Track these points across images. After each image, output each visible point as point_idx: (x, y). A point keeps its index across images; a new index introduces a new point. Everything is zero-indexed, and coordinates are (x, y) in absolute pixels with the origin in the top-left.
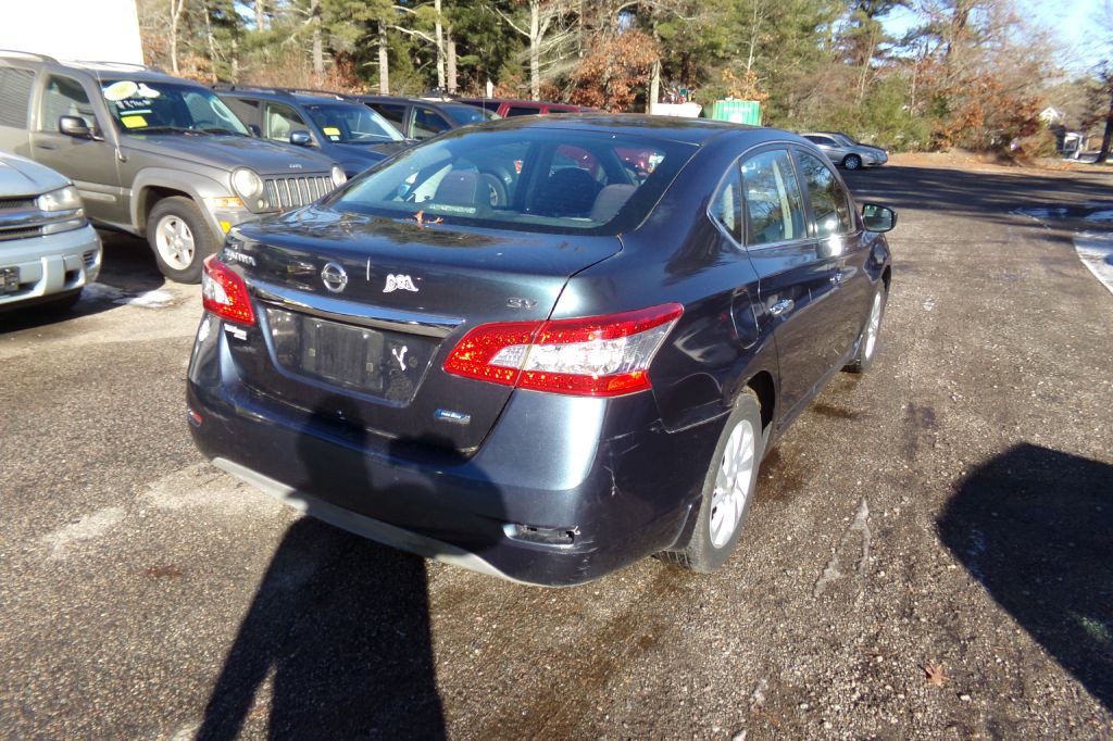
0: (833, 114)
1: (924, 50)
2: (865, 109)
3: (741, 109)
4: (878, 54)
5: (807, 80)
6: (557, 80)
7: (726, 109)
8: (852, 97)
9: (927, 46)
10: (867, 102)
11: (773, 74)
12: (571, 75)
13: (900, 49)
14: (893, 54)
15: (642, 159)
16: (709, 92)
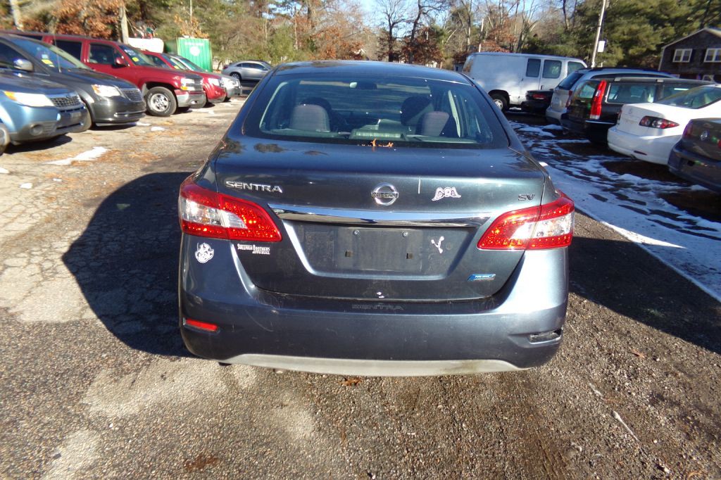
0: (252, 48)
1: (293, 10)
2: (270, 45)
3: (197, 44)
4: (270, 11)
5: (233, 26)
6: (40, 16)
7: (186, 44)
8: (260, 38)
9: (295, 8)
10: (272, 41)
11: (208, 20)
12: (53, 13)
13: (281, 9)
14: (277, 12)
15: (176, 80)
16: (166, 31)
